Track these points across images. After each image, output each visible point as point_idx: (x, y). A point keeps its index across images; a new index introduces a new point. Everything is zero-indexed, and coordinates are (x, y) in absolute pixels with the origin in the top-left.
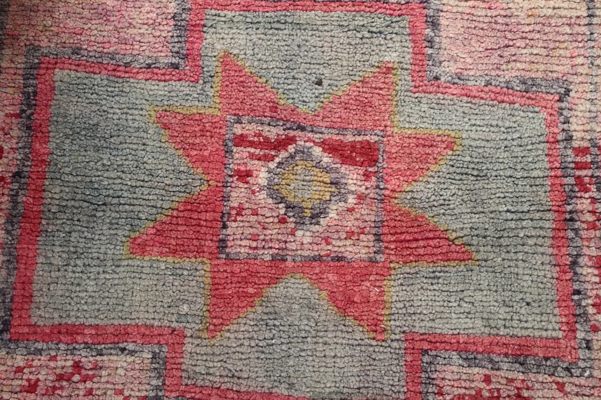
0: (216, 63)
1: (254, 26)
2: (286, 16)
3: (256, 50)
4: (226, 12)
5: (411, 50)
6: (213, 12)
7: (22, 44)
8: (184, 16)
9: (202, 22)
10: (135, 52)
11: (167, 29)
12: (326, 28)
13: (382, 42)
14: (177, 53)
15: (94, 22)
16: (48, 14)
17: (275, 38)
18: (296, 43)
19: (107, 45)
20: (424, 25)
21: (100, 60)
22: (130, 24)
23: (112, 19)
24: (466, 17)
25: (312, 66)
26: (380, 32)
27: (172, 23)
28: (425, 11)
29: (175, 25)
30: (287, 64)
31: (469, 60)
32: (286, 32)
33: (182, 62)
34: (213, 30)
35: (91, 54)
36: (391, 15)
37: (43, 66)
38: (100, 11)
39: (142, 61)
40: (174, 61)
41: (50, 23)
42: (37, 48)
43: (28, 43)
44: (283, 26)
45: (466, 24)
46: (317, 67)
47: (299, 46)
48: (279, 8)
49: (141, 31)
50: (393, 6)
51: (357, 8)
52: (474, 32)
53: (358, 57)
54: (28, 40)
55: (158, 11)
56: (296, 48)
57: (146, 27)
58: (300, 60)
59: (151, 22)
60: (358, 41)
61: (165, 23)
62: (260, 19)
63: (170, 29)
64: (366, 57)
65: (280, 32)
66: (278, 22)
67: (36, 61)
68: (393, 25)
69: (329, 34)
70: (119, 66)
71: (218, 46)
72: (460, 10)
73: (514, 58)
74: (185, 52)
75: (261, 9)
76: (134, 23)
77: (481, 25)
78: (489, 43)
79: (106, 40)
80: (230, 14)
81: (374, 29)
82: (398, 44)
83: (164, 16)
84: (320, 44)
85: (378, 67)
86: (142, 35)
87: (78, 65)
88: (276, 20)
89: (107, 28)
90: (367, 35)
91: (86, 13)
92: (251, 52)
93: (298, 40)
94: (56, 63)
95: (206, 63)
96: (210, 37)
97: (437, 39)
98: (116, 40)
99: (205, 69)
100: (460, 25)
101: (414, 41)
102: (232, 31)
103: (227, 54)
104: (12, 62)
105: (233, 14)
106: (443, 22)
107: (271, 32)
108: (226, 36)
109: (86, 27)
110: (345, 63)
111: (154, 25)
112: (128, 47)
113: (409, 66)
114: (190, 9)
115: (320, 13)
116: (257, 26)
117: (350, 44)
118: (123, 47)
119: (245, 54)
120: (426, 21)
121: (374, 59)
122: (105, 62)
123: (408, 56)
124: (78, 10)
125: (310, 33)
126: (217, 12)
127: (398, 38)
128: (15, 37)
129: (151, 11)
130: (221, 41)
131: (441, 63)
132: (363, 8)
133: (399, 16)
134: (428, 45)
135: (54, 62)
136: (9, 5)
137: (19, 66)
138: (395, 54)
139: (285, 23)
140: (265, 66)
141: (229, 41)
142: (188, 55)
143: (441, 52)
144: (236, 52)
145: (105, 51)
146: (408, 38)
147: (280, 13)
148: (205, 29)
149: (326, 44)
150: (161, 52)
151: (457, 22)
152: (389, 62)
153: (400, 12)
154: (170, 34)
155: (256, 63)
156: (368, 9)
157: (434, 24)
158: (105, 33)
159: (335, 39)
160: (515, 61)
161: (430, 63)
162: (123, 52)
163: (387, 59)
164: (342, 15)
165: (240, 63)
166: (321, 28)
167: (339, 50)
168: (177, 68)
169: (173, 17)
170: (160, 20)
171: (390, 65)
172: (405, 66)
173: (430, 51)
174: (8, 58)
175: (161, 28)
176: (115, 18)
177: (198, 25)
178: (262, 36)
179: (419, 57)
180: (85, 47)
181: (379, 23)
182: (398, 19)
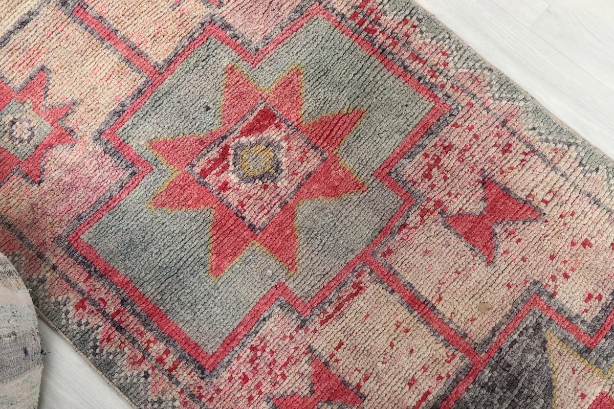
0: (151, 151)
1: (147, 116)
2: (156, 95)
3: (162, 125)
4: (126, 124)
5: (231, 49)
6: (120, 130)
7: (50, 243)
8: (109, 146)
9: (121, 140)
10: (107, 188)
11: (109, 161)
12: (181, 81)
13: (214, 60)
14: (127, 166)
15: (71, 196)
16: (45, 216)
17: (163, 110)
18: (176, 102)
19: (90, 199)
20: (224, 32)
21: (95, 210)
22: (89, 178)
23: (77, 185)
24: (238, 9)
25: (196, 105)
26: (208, 56)
27: (107, 156)
28: (217, 25)
29: (110, 155)
30: (183, 117)
31: (262, 27)
32: (165, 102)
33: (134, 168)
34: (130, 138)
35: (88, 212)
36: (203, 43)
37: (72, 242)
38: (67, 188)
39: (115, 188)
40: (130, 171)
41: (51, 219)
42: (59, 237)
43: (52, 240)
44: (160, 101)
45: (241, 12)
46: (198, 102)
47: (179, 102)
48: (148, 95)
49: (98, 175)
50: (200, 38)
51: (184, 57)
52: (249, 11)
53: (211, 78)
54: (51, 238)
55: (94, 158)
56: (179, 104)
57: (98, 171)
58: (187, 108)
59: (97, 166)
60: (203, 71)
61: (104, 160)
62: (146, 109)
63: (110, 160)
64: (215, 74)
65: (163, 105)
66: (156, 101)
67: (67, 243)
68: (210, 46)
69: (186, 82)
70: (107, 202)
71: (142, 143)
72: (231, 8)
73: (280, 5)
74: (130, 162)
75: (141, 104)
76: (90, 175)
77: (248, 5)
78: (261, 10)
79: (86, 197)
80: (129, 122)
81: (204, 58)
82: (222, 53)
83: (100, 157)
84: (187, 91)
85: (225, 73)
86: (101, 177)
87: (88, 223)
88: (154, 102)
89: (80, 192)
90: (204, 63)
91: (61, 196)
92: (161, 129)
93: (175, 100)
94: (77, 234)
95: (146, 156)
96: (133, 144)
97: (237, 32)
98: (92, 192)
99: (149, 160)
100: (239, 15)
101: (228, 44)
102: (140, 129)
103: (151, 142)
104: (56, 256)
105: (131, 121)
106: (230, 21)
107: (158, 110)
108: (140, 135)
109: (70, 202)
110: (209, 87)
111: (100, 166)
112: (101, 189)
113: (239, 58)
114: (108, 140)
115: (170, 77)
116: (148, 114)
117: (201, 76)
118: (99, 191)
119: (159, 133)
120: (223, 29)
121: (220, 71)
122: (99, 208)
123: (233, 53)
124: (57, 199)
125: (177, 91)
126: (123, 128)
127: (219, 50)
128: (44, 243)
129: (92, 161)
130: (141, 139)
131: (251, 41)
132: (187, 53)
133: (207, 39)
134: (236, 38)
135: (75, 235)
136: (21, 233)
137: (61, 254)
138: (226, 59)
139: (160, 98)
140: (174, 128)
141: (144, 135)
142: (133, 162)
143: (245, 35)
144: (153, 136)
145: (93, 203)
146: (223, 45)
147: (151, 97)
148: (126, 142)
149: (190, 88)
150: (119, 174)
151: (236, 15)
152: (228, 65)
153: (206, 38)
154: (113, 162)
155: (169, 131)
156: (190, 52)
157: (228, 27)
158: (83, 195)
159: (192, 81)
160: (281, 6)
161: (246, 46)
162: (101, 194)
163: (225, 65)
164: (181, 67)
165: (161, 140)
166: (179, 83)
167: (199, 84)
168: (136, 173)
169: (105, 152)
170: (100, 161)
171: (230, 66)
172: (237, 59)
173: (240, 41)
174: (51, 257)
175: (105, 163)
176: (79, 183)
177: (121, 143)
178: (156, 116)
179: (238, 48)
180: (81, 211)
181: (202, 52)
182: (209, 41)
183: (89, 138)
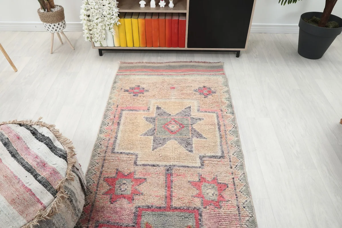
0: (144, 225)
1: (155, 216)
2: (163, 213)
3: (155, 222)
4: (147, 212)
5: (195, 222)
6: (144, 212)
7: (95, 220)
8: (137, 213)
9: (141, 214)
10: (123, 222)
11: (132, 216)
12: (173, 216)
13: (188, 220)
14: (134, 222)
15: (113, 214)
16: (102, 212)
17: (160, 219)
18: (166, 220)
19: (116, 220)
20: (198, 216)
21: (114, 224)
22: (123, 215)
23: (118, 213)
24: (209, 214)
25: (170, 226)
26: (187, 217)
27: (133, 214)
28: (198, 212)
29: (134, 215)
30: (163, 226)
31: (210, 225)
32: (163, 217)
33: (135, 225)
34: (144, 216)
35: (112, 223)
36: (190, 213)
37: (99, 226)
38: (115, 211)
39: (125, 225)
40: (133, 225)
41: (102, 214)
42: (98, 221)
43: (96, 220)
44: (162, 216)
45: (209, 215)
46: (171, 226)
47: (166, 221)
48: (161, 211)
49: (125, 217)
50: (190, 211)
51: (181, 211)
52: (211, 217)
53: (182, 224)
54: (96, 219)
55: (130, 211)
56: (165, 221)
57: (127, 215)
58: (166, 225)
59: (128, 214)
60: (181, 219)
61: (132, 214)
62: (156, 214)
63: (133, 216)
64: (184, 224)
65: (161, 217)
66: (161, 214)
67: (98, 225)
68: (190, 215)
69: (174, 218)
70: (119, 226)
71: (145, 221)
72: (207, 212)
73: (221, 224)
74: (136, 222)
75: (156, 211)
76: (124, 215)
77: (213, 216)
78: (215, 220)
79: (116, 219)
80: (148, 212)
81: (185, 216)
82: (192, 220)
83: (131, 213)
84: (172, 220)
85: (187, 227)
86: (126, 218)
87: (108, 226)
88: (160, 214)
89: (117, 216)
90: (184, 218)
91: (112, 212)
92: (154, 222)
93: (166, 219)
94: (103, 225)
95: (142, 225)
96: (143, 218)
97: (202, 219)
98: (119, 219)
99: (141, 227)
100: (207, 216)
101: (196, 220)
102: (149, 217)
103: (147, 223)
104: (92, 225)
105: (149, 212)
106: (203, 215)
107: (159, 217)
108: (147, 218)
109: (111, 216)
110: (178, 226)
111: (129, 215)
112: (122, 221)
113: (195, 226)
114: (138, 211)
115: (172, 212)
116: (155, 215)
117: (179, 220)
118: (120, 221)
119: (152, 223)
120: (199, 215)
121: (186, 224)
122: (115, 225)
123: (195, 224)
124: (110, 211)
125: (169, 217)
126: (145, 212)
127: (192, 219)
128: (93, 219)
129: (128, 212)
130: (146, 219)
131: (203, 225)
132: (182, 211)
133: (192, 213)
134: (200, 221)
135: (102, 225)
136: (93, 210)
137: (93, 226)
138: (191, 223)
139: (163, 215)
140: (157, 226)
141: (148, 219)
142: (137, 223)
143: (203, 223)
144: (149, 222)
145: (116, 222)
146: (194, 219)
147: (161, 212)
148: (142, 216)
149: (173, 220)
150: (130, 222)
151: (206, 215)
152: (190, 225)
153: (192, 212)
154: (133, 217)
155: (155, 225)
156: (184, 211)
157: (201, 215)
158: (116, 217)
159: (175, 219)
160: (222, 225)
161: (200, 226)
162: (120, 222)
163: (189, 224)
164: (177, 213)
165: (150, 225)
166: (172, 216)
167: (177, 222)
168: (134, 227)
169: (134, 213)
170: (130, 214)
171: (190, 226)
172: (194, 226)
173: (200, 222)
174: (91, 224)
175: (131, 216)
176: (119, 213)
177: (140, 215)
178: (157, 218)
179: (197, 224)
180: (111, 221)
181: (187, 215)
182: (192, 214)
183: (135, 205)
